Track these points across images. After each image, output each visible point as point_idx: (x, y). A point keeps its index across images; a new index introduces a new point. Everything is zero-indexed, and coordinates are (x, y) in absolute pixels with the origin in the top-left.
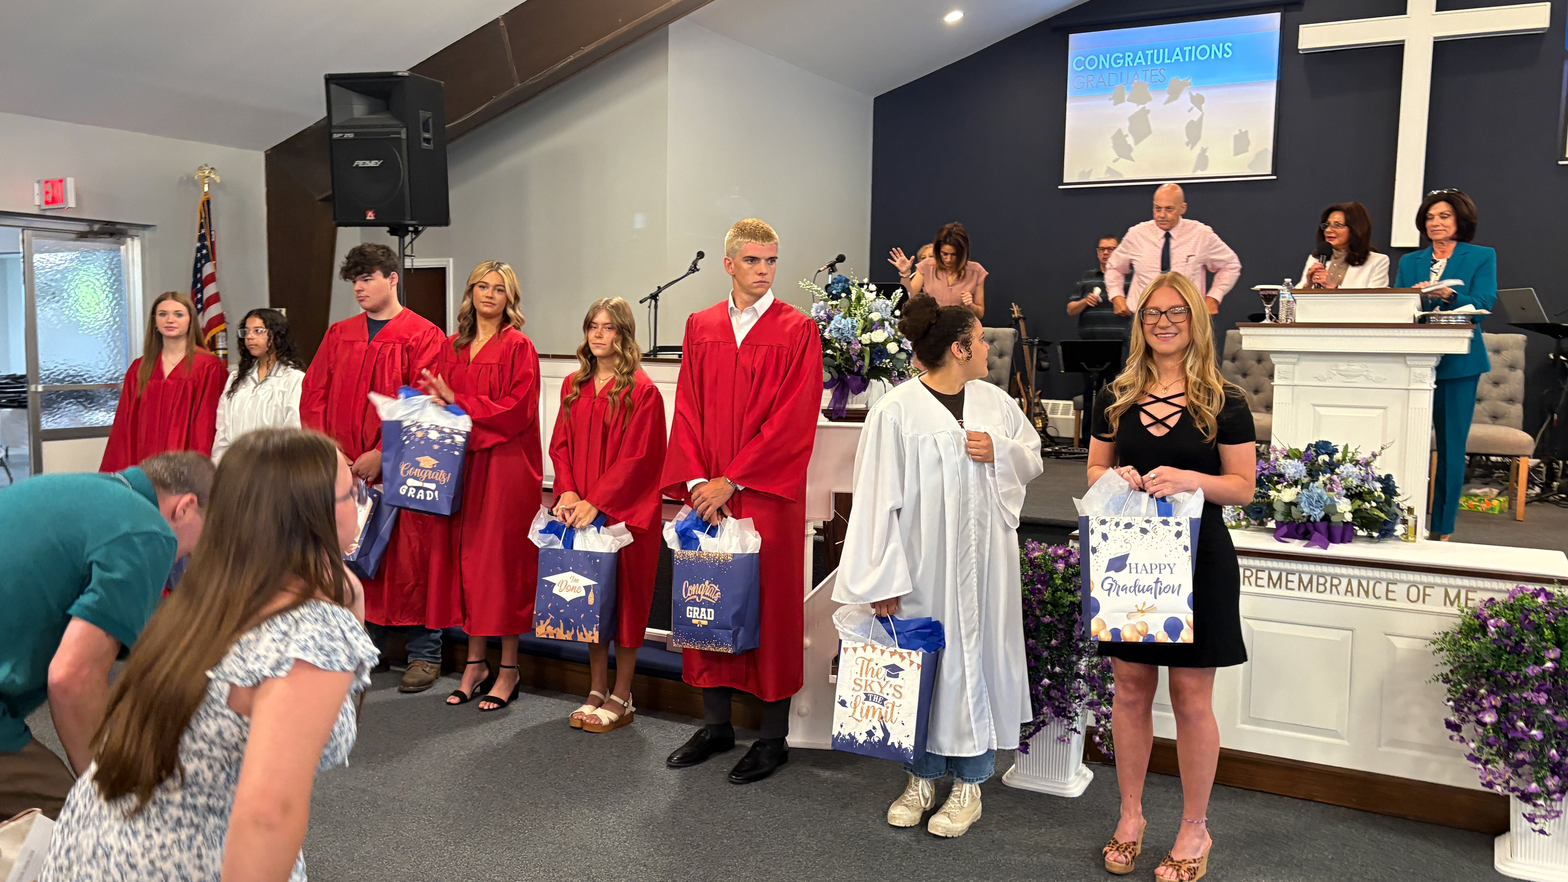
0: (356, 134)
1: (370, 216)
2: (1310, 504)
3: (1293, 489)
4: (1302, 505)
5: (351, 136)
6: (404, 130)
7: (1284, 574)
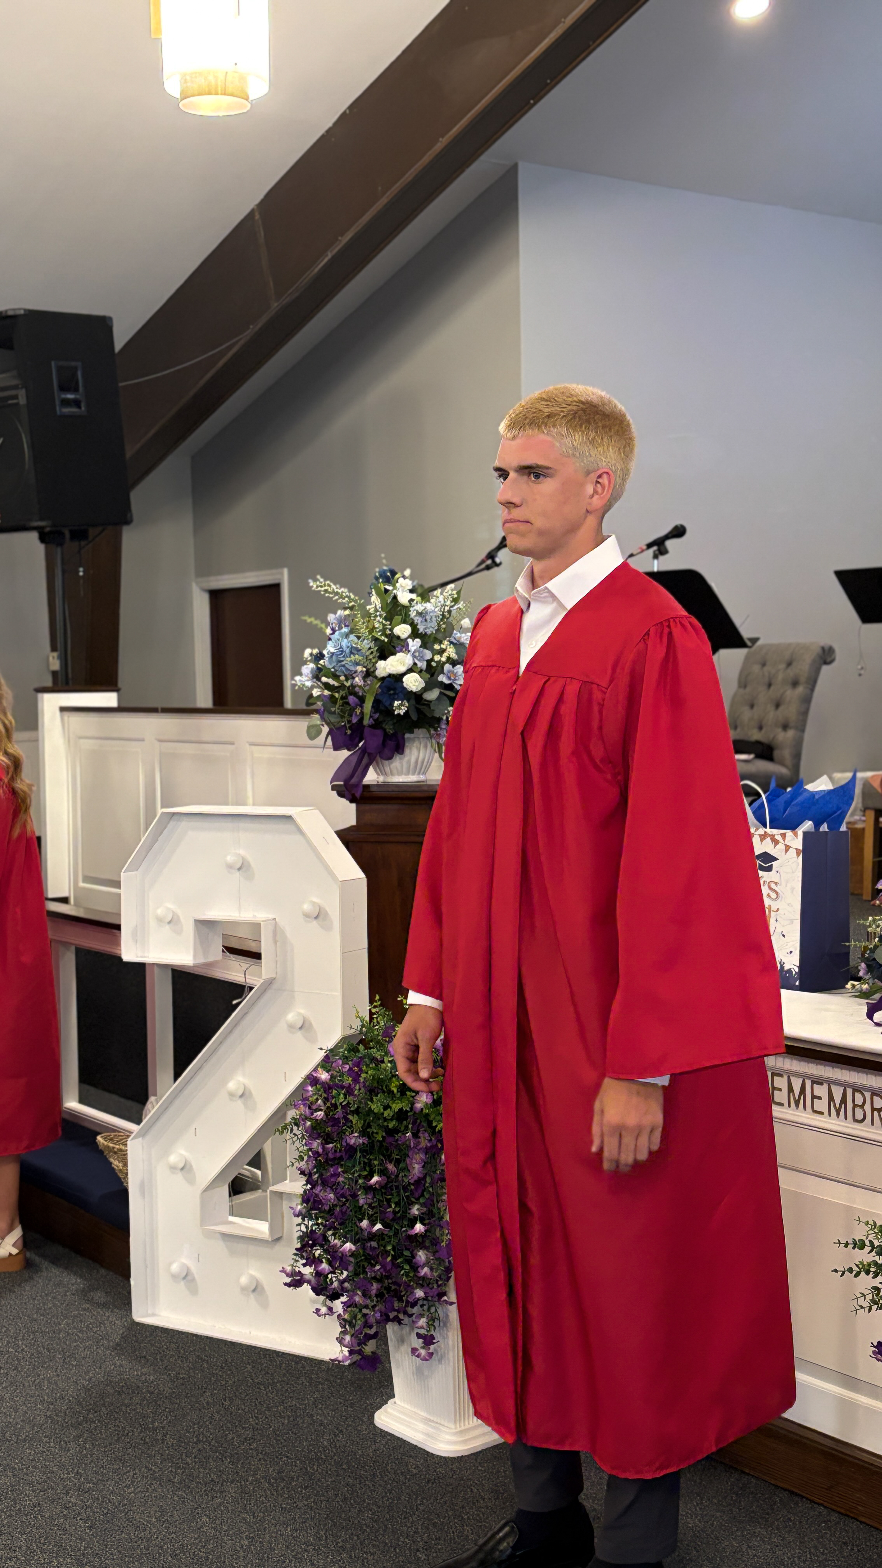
6: (23, 391)
7: (808, 1084)
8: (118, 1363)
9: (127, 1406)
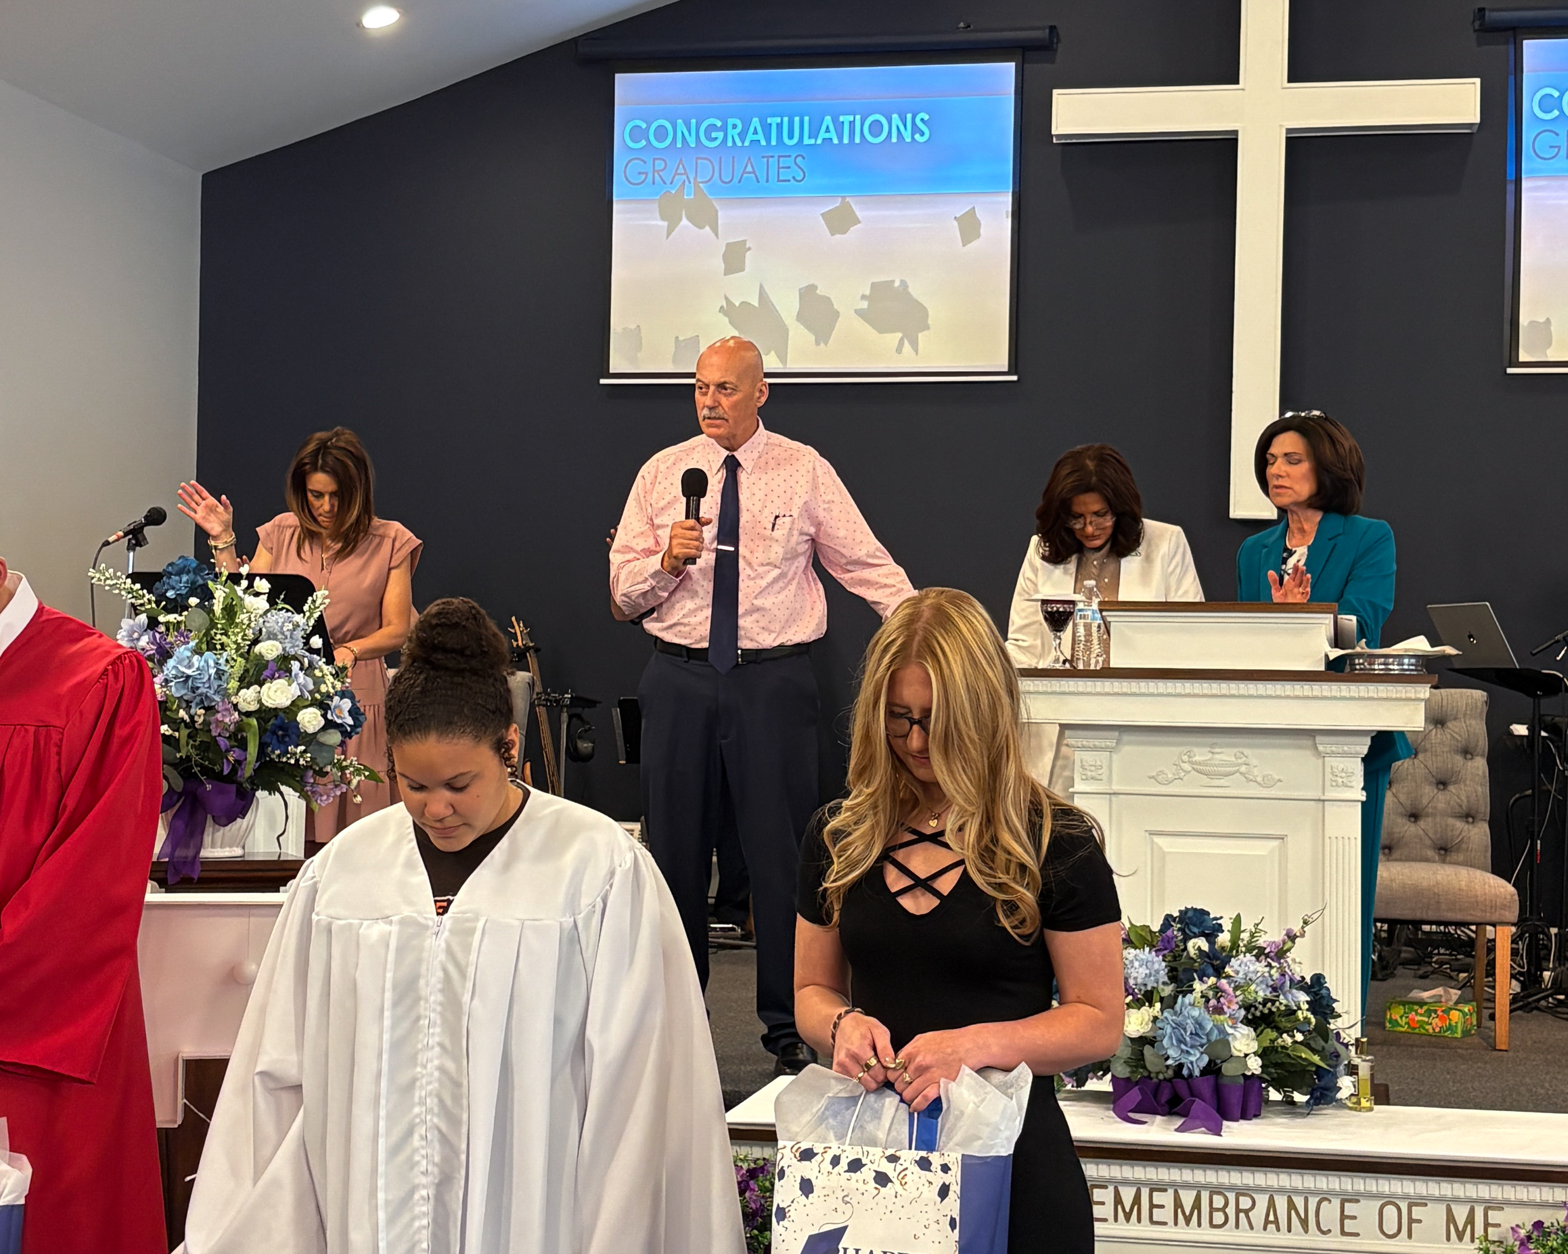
2: (1181, 1041)
3: (1145, 1009)
4: (1165, 1042)
7: (1144, 1192)
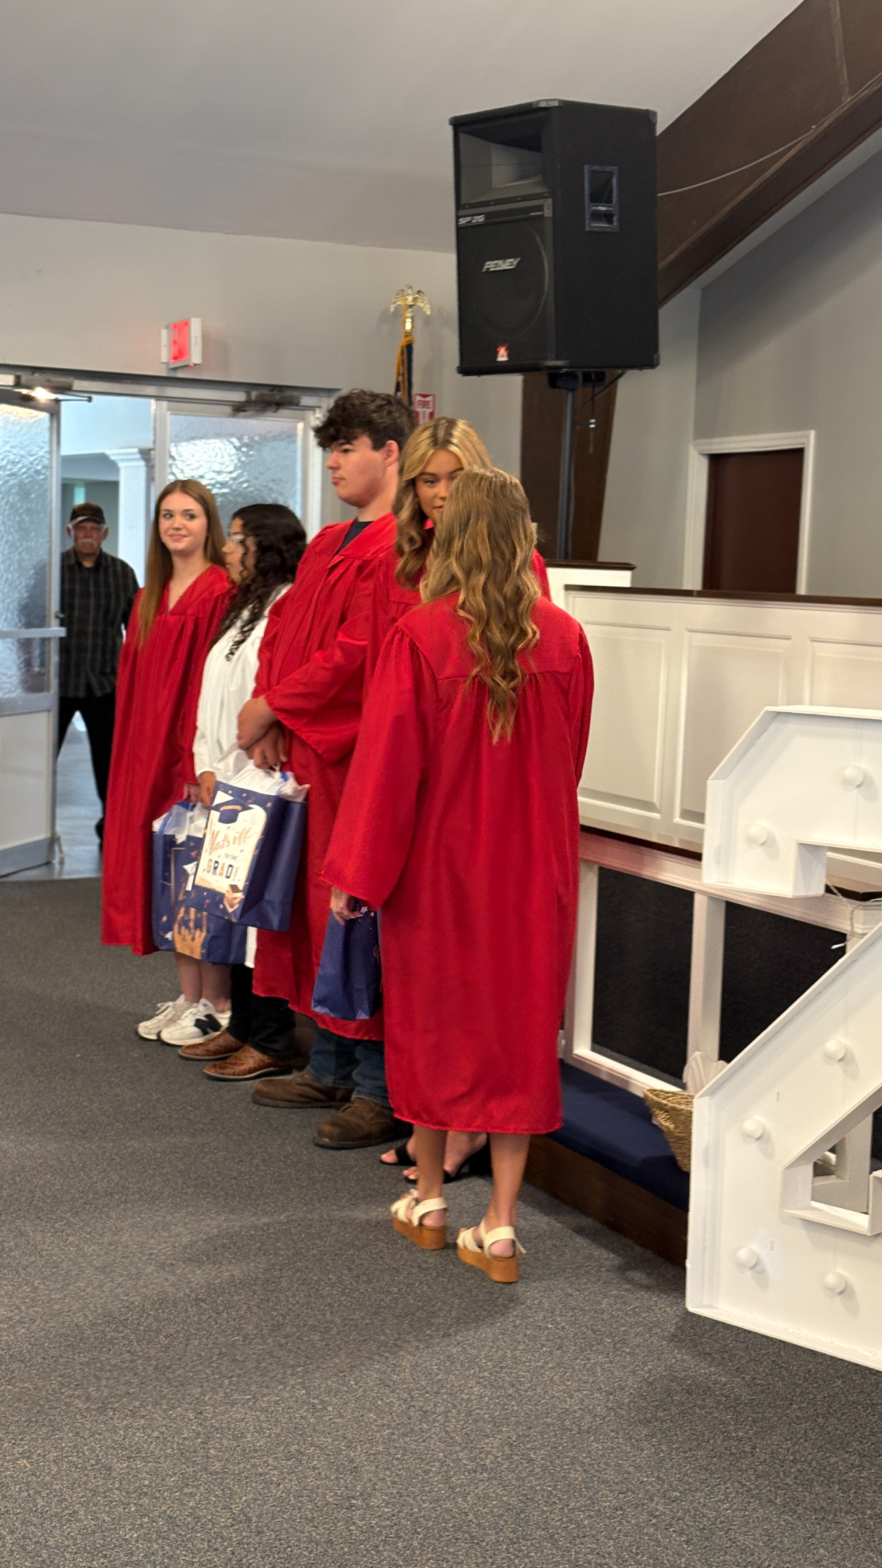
0: (488, 215)
1: (502, 356)
5: (480, 219)
6: (550, 201)
8: (679, 1356)
9: (701, 1408)
